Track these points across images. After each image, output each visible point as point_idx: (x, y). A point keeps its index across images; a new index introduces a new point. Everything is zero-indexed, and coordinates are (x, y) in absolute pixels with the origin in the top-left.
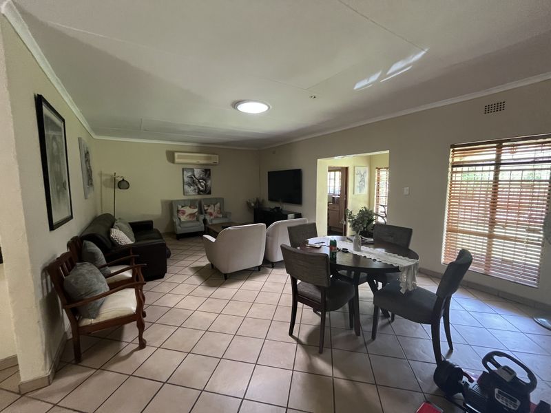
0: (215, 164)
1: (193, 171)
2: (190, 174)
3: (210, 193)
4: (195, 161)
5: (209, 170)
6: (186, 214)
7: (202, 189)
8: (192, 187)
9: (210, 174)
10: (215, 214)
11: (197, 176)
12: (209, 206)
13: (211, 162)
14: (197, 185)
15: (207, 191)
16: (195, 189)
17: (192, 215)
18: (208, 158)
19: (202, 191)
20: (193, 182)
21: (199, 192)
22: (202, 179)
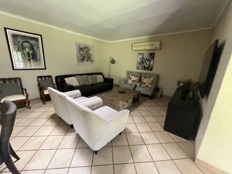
0: (156, 49)
1: (143, 55)
2: (141, 57)
3: (151, 70)
4: (142, 48)
5: (154, 54)
6: (131, 80)
7: (146, 66)
8: (141, 65)
9: (153, 57)
10: (147, 84)
11: (144, 58)
12: (145, 78)
13: (153, 48)
14: (144, 64)
15: (150, 68)
16: (142, 66)
17: (134, 81)
18: (152, 45)
19: (146, 68)
20: (142, 62)
21: (145, 68)
22: (148, 60)
